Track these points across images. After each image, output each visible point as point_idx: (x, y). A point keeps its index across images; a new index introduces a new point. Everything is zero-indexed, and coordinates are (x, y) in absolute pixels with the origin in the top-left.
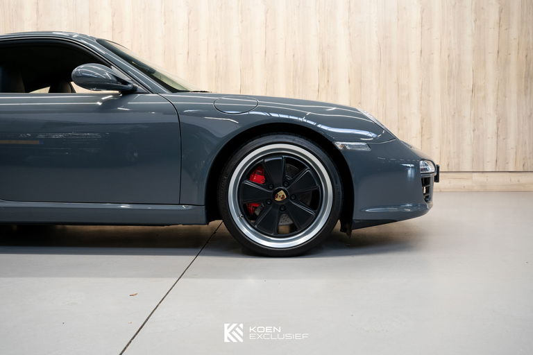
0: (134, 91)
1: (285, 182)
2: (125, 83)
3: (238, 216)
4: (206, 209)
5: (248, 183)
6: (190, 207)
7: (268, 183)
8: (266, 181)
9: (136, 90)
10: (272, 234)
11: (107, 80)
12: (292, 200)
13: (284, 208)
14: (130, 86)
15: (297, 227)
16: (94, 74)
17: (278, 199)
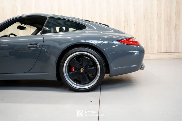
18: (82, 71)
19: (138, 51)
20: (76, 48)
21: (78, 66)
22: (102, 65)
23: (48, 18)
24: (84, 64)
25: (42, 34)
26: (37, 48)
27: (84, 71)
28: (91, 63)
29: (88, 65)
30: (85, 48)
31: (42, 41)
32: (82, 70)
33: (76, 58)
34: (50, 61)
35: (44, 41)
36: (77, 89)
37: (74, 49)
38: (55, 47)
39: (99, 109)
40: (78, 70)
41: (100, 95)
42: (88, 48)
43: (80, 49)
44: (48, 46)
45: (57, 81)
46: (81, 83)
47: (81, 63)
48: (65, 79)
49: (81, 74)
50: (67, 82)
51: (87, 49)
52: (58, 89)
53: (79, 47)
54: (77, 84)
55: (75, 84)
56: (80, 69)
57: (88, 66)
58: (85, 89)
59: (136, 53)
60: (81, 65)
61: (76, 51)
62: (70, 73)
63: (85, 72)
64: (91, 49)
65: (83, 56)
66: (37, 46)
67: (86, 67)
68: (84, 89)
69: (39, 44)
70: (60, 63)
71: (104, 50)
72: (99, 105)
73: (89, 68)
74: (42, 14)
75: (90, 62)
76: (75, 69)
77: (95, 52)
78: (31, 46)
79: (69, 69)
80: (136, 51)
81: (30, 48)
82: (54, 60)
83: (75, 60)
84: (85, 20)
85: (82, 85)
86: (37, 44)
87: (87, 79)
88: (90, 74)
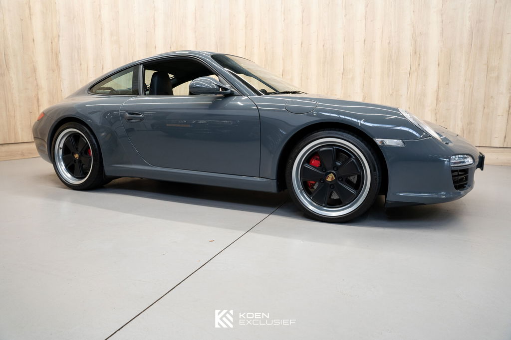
0: (232, 94)
1: (336, 168)
2: (226, 89)
3: (299, 189)
4: (277, 182)
5: (307, 166)
6: (265, 180)
7: (322, 167)
8: (321, 165)
9: (234, 94)
10: (323, 205)
11: (214, 89)
12: (339, 180)
13: (333, 186)
14: (229, 91)
15: (342, 201)
16: (204, 85)
17: (329, 179)
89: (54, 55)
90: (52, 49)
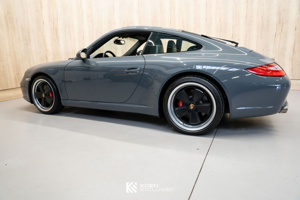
18: (192, 108)
19: (279, 85)
20: (185, 78)
21: (187, 101)
22: (219, 102)
23: (152, 33)
24: (195, 99)
25: (144, 55)
26: (136, 73)
27: (194, 107)
28: (205, 98)
29: (201, 100)
30: (198, 78)
31: (144, 65)
32: (192, 106)
33: (185, 90)
34: (152, 88)
35: (145, 64)
36: (183, 131)
37: (182, 78)
38: (160, 72)
39: (204, 161)
40: (186, 106)
41: (212, 142)
42: (201, 78)
43: (190, 79)
44: (152, 70)
45: (159, 117)
46: (190, 123)
47: (191, 97)
48: (169, 117)
49: (190, 111)
50: (171, 120)
51: (200, 80)
52: (160, 127)
53: (189, 76)
54: (184, 124)
55: (181, 124)
56: (190, 104)
57: (201, 102)
58: (194, 132)
59: (278, 88)
60: (191, 100)
61: (185, 81)
62: (177, 109)
63: (195, 109)
64: (206, 80)
65: (194, 88)
66: (136, 71)
67: (197, 103)
68: (192, 132)
69: (139, 69)
70: (164, 95)
71: (223, 81)
72: (206, 156)
73: (202, 104)
74: (146, 27)
75: (204, 96)
76: (183, 104)
77: (210, 84)
78: (130, 71)
79: (176, 103)
80: (278, 85)
81: (128, 73)
82: (157, 87)
83: (183, 92)
84: (202, 36)
85: (191, 126)
86: (137, 68)
87: (198, 119)
88: (202, 113)
89: (55, 31)
90: (54, 27)
